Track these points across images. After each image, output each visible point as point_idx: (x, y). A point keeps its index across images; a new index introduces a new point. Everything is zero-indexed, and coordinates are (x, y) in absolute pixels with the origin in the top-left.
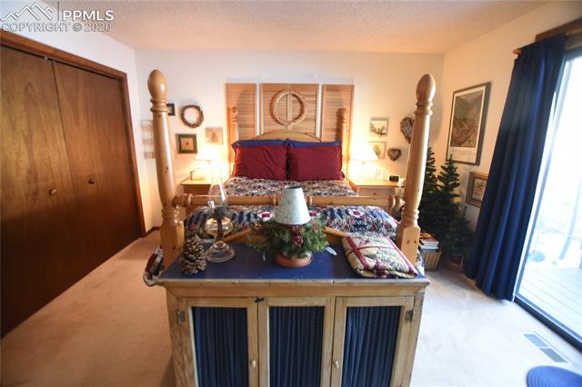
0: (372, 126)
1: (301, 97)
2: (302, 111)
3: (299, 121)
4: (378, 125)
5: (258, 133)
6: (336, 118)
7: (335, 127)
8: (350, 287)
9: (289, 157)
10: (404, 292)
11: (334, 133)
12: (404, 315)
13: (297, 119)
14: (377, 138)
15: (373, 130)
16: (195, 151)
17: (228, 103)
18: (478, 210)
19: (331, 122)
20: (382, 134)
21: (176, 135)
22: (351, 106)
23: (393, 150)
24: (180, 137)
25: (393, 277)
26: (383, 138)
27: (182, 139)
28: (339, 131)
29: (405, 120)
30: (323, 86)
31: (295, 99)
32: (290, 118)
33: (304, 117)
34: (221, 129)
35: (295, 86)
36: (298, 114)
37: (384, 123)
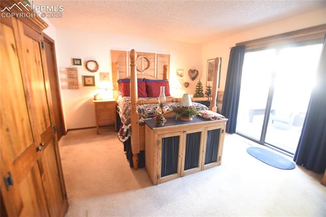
0: (177, 73)
1: (148, 59)
2: (149, 65)
3: (148, 70)
4: (180, 72)
5: (128, 76)
6: (163, 69)
7: (163, 73)
8: (209, 123)
9: (147, 87)
10: (221, 124)
11: (162, 76)
12: (221, 131)
13: (146, 69)
14: (180, 78)
15: (178, 74)
16: (94, 85)
17: (112, 60)
18: (221, 105)
19: (161, 71)
20: (181, 76)
21: (82, 76)
22: (169, 64)
23: (186, 83)
24: (85, 77)
25: (219, 119)
26: (182, 78)
27: (86, 78)
28: (165, 75)
29: (190, 70)
30: (157, 54)
31: (145, 60)
32: (143, 69)
33: (150, 68)
34: (108, 74)
35: (145, 54)
36: (147, 67)
37: (182, 72)
